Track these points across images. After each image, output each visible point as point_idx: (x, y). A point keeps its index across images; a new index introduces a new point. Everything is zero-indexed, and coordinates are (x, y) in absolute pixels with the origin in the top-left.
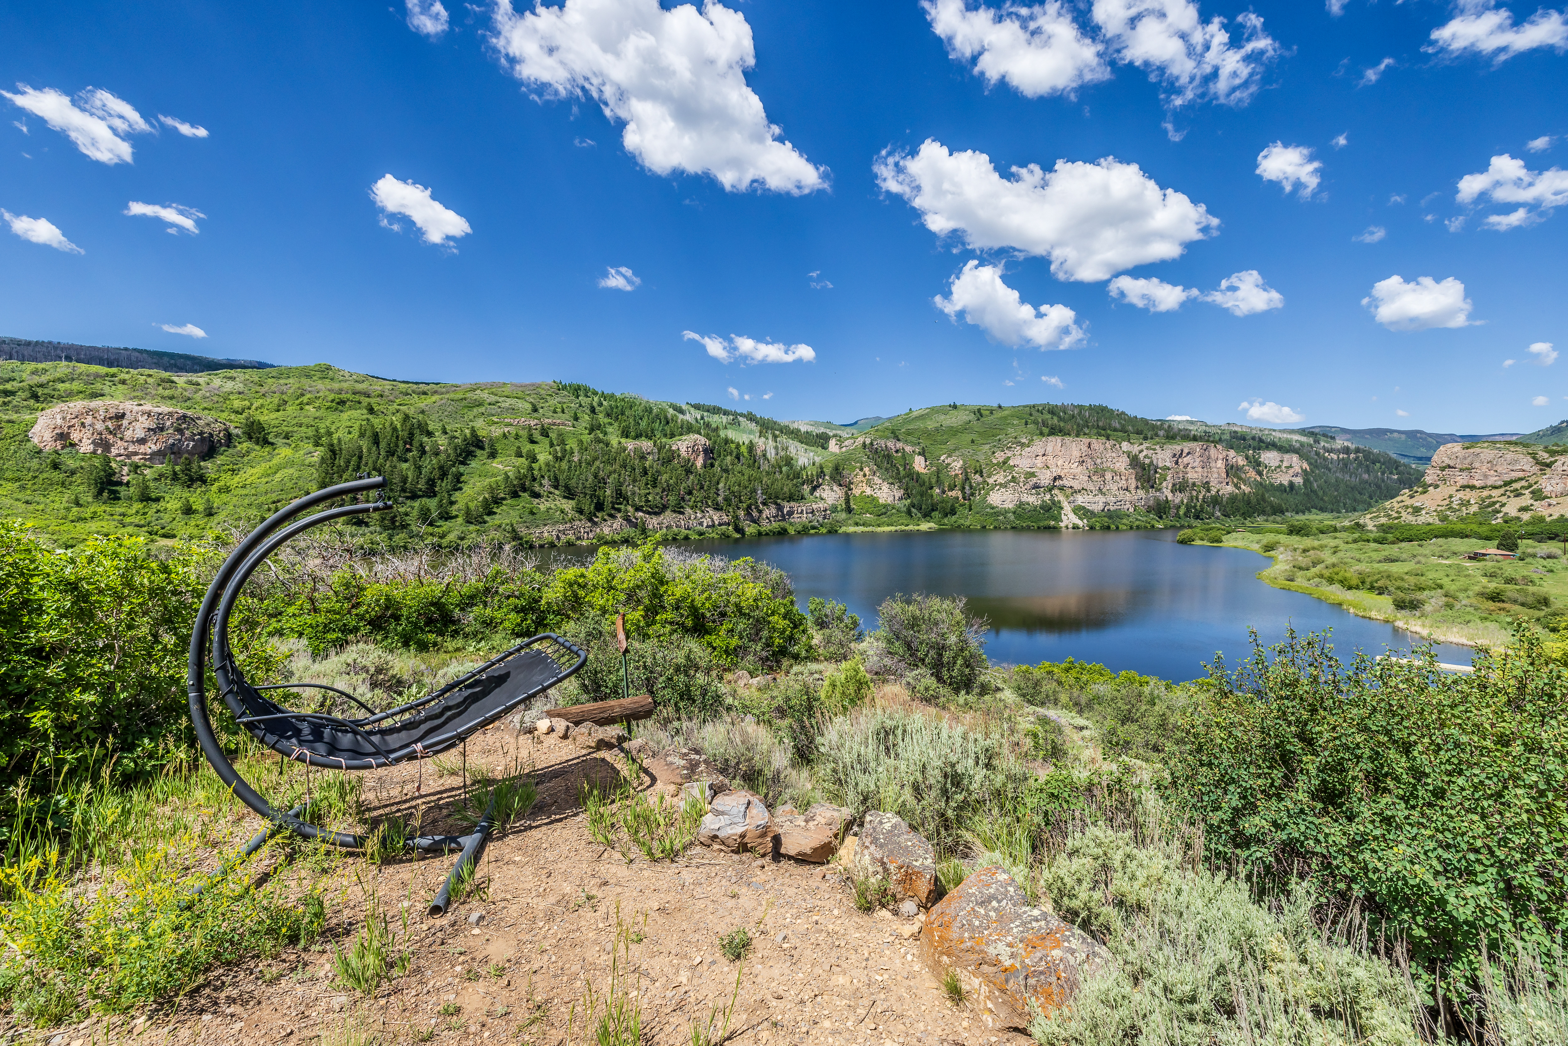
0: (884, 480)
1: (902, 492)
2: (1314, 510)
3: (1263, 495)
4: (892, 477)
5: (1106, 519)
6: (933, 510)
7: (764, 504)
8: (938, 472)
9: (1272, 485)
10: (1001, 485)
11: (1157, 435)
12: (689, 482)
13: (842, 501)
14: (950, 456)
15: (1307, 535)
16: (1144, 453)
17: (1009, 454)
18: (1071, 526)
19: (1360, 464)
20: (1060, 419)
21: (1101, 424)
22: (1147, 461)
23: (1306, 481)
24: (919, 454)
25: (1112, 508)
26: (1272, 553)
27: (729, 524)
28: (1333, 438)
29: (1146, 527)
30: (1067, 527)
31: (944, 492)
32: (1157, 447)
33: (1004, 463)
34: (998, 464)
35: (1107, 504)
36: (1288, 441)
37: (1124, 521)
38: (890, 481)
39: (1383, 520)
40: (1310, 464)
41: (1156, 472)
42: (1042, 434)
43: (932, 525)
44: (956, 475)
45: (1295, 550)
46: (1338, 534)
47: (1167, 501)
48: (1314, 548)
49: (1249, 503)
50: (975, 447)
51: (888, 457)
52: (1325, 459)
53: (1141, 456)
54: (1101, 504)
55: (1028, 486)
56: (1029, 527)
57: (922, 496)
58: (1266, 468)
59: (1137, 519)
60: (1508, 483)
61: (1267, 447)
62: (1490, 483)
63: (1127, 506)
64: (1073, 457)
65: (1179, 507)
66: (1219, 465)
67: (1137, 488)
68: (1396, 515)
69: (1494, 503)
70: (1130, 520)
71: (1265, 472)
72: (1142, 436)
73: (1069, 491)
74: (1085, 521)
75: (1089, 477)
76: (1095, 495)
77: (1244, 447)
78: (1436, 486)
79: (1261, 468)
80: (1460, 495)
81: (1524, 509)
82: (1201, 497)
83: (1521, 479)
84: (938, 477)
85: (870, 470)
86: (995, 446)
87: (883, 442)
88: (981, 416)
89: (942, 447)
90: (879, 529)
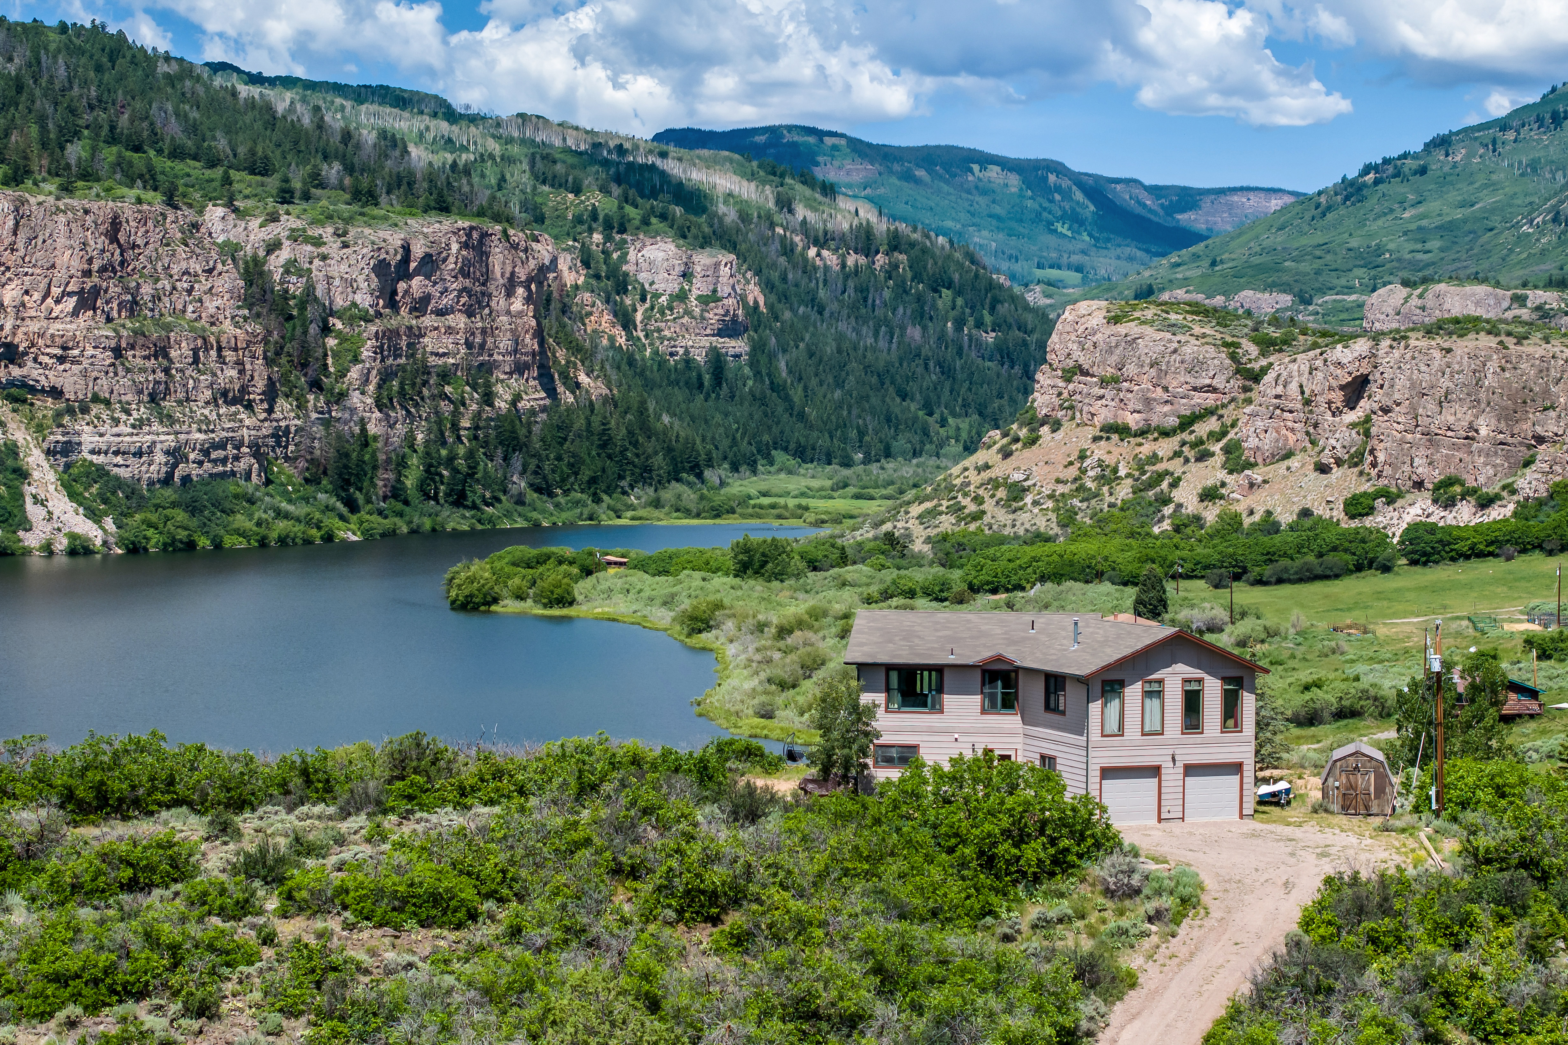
2: (779, 456)
3: (640, 405)
5: (180, 516)
9: (660, 362)
11: (317, 181)
16: (284, 254)
18: (58, 543)
19: (901, 290)
21: (119, 121)
22: (296, 286)
23: (758, 350)
25: (195, 472)
26: (706, 638)
29: (308, 542)
30: (48, 549)
32: (324, 232)
35: (178, 455)
37: (240, 520)
39: (946, 523)
40: (768, 286)
41: (326, 330)
45: (761, 627)
46: (850, 572)
47: (365, 440)
48: (800, 624)
49: (604, 438)
52: (809, 269)
53: (276, 263)
54: (160, 458)
58: (643, 299)
59: (279, 514)
60: (1186, 423)
61: (646, 222)
62: (1155, 421)
63: (242, 465)
64: (60, 275)
65: (402, 464)
66: (517, 305)
67: (271, 395)
68: (972, 508)
69: (1160, 477)
70: (256, 517)
71: (639, 316)
72: (273, 182)
73: (47, 406)
74: (109, 523)
75: (118, 352)
76: (139, 425)
77: (578, 220)
78: (1056, 426)
79: (628, 302)
80: (1099, 452)
81: (1209, 495)
82: (465, 423)
83: (1210, 412)
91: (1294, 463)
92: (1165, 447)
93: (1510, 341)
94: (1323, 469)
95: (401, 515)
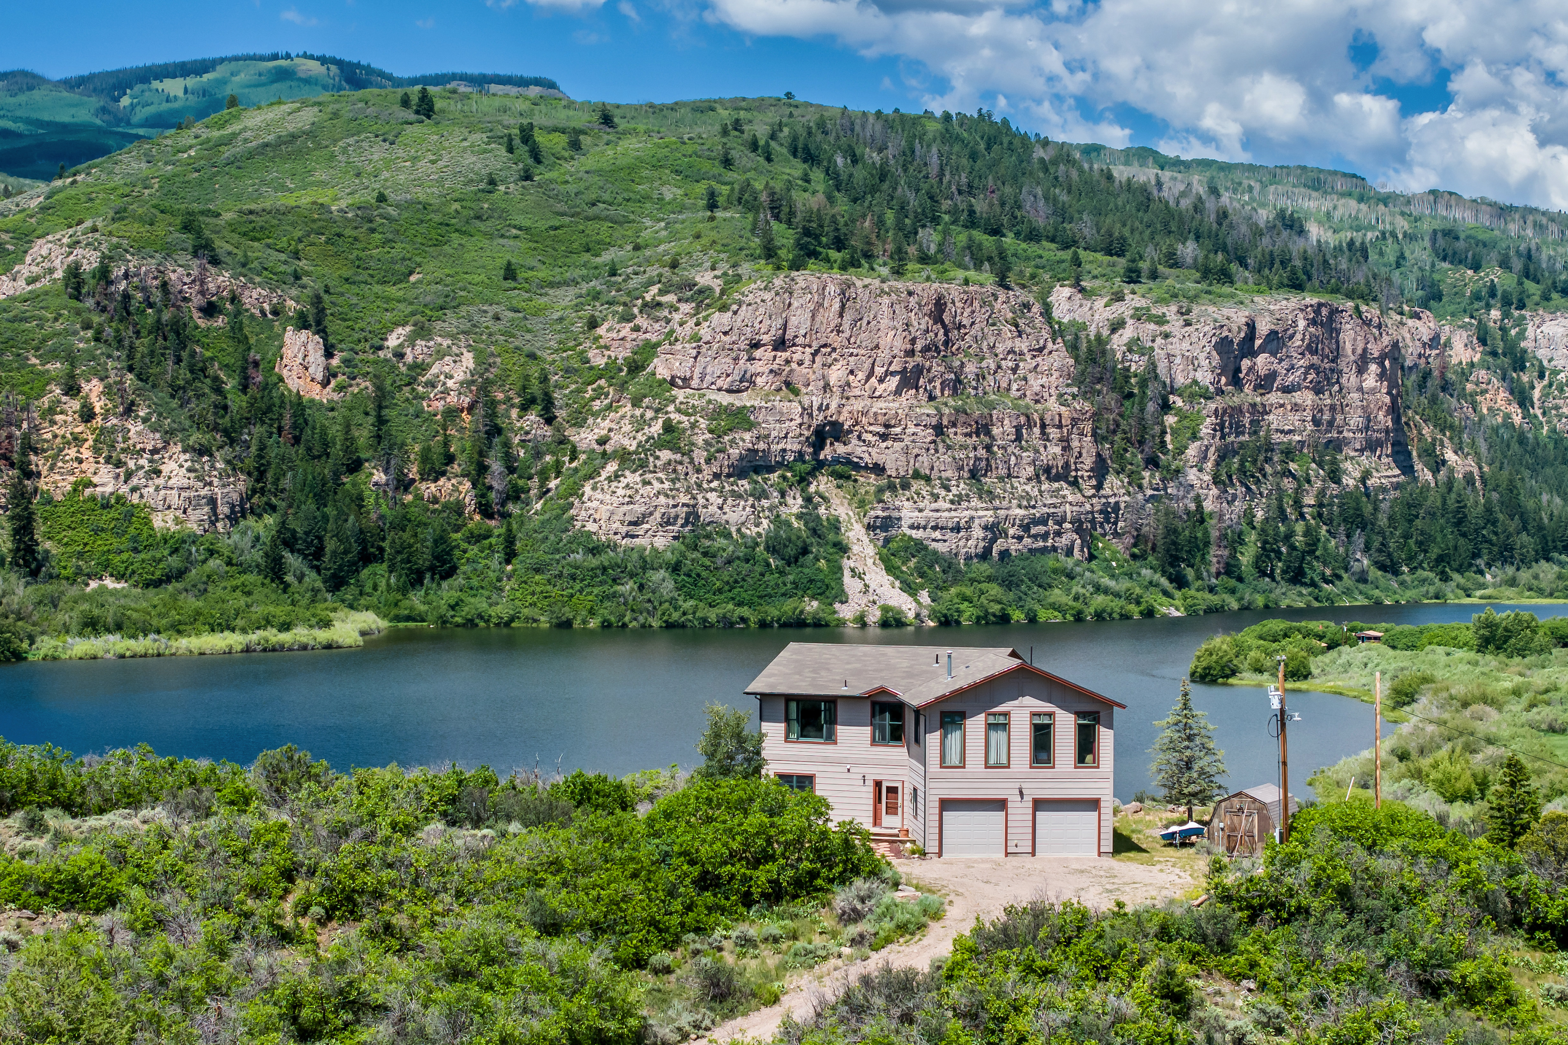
0: (169, 436)
1: (242, 484)
4: (198, 423)
5: (995, 590)
6: (366, 558)
8: (382, 399)
10: (624, 457)
11: (1172, 260)
13: (1, 524)
14: (422, 332)
15: (1522, 652)
16: (1127, 333)
17: (653, 332)
18: (874, 616)
20: (838, 183)
21: (980, 206)
22: (1137, 364)
24: (302, 323)
25: (1014, 547)
29: (1125, 617)
30: (861, 621)
31: (404, 484)
32: (1170, 311)
33: (635, 367)
34: (610, 371)
35: (994, 530)
37: (1057, 595)
38: (196, 438)
41: (1166, 407)
42: (769, 252)
43: (370, 620)
44: (452, 413)
47: (1200, 517)
49: (1460, 520)
50: (518, 297)
51: (178, 333)
53: (1119, 342)
54: (978, 532)
55: (722, 463)
56: (727, 624)
57: (321, 499)
58: (1541, 376)
59: (1098, 589)
61: (1546, 298)
63: (1064, 540)
64: (883, 355)
65: (1239, 539)
66: (1370, 381)
67: (1100, 471)
70: (1074, 591)
71: (1536, 394)
72: (1122, 263)
73: (869, 482)
74: (924, 596)
75: (939, 430)
76: (958, 500)
77: (1476, 297)
79: (1525, 378)
82: (1309, 500)
84: (381, 421)
85: (108, 392)
86: (596, 296)
87: (149, 266)
88: (536, 155)
89: (392, 291)
90: (185, 644)
95: (1233, 591)
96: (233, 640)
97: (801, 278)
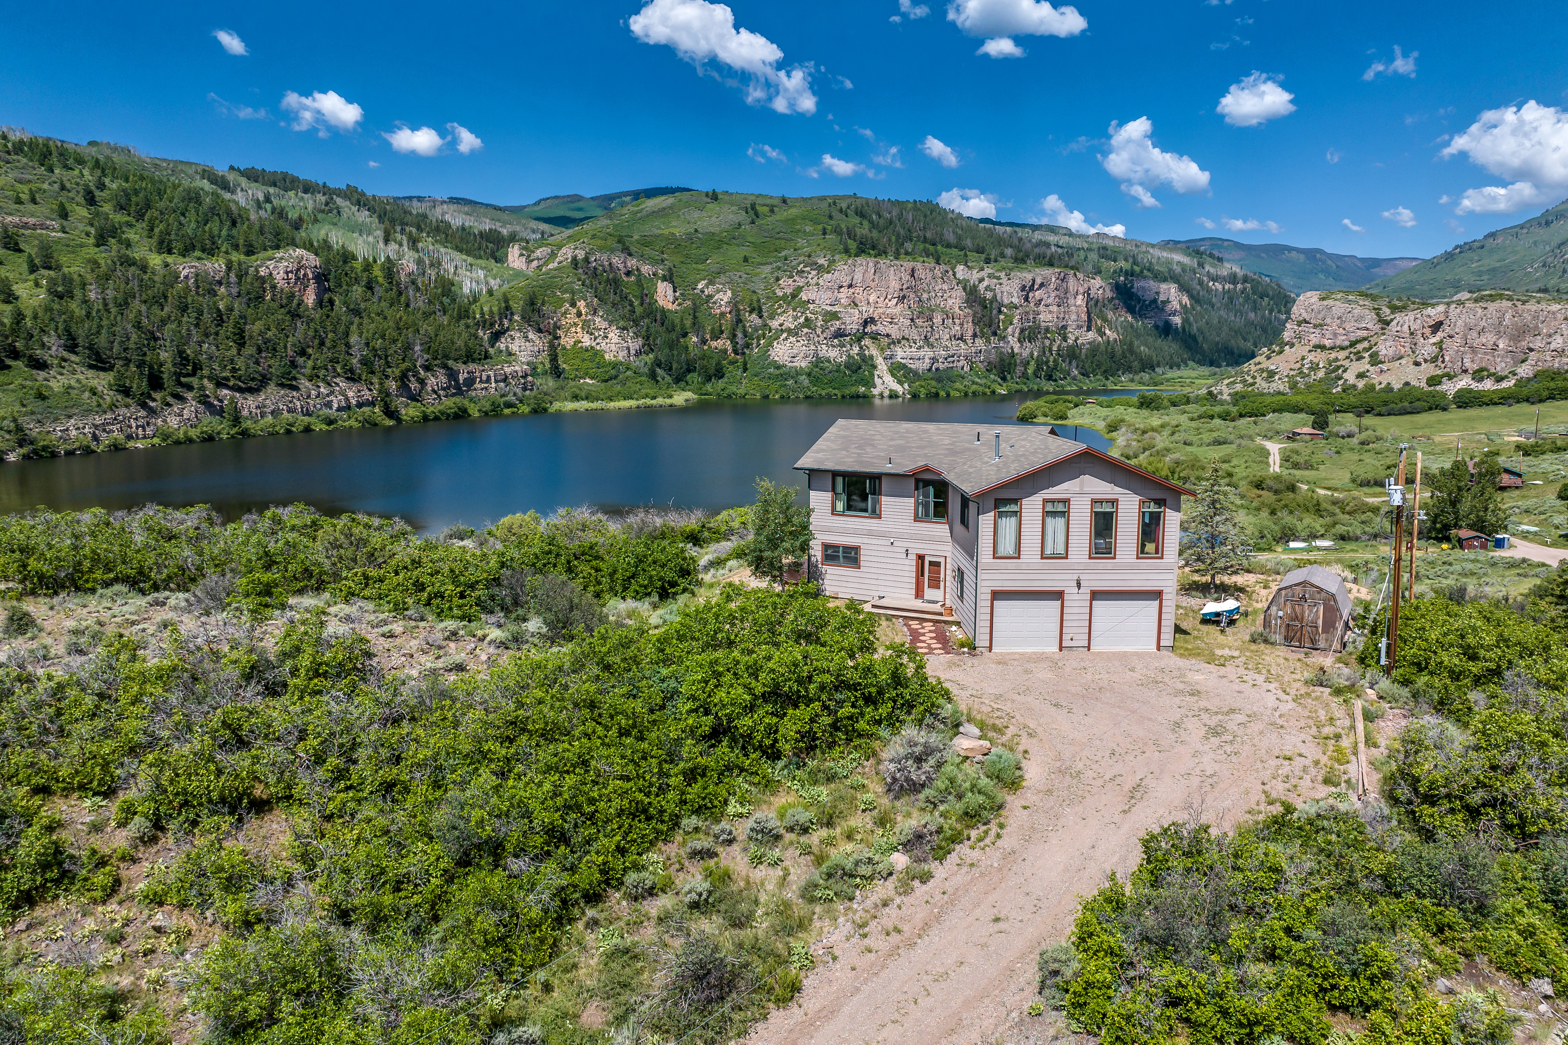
0: (611, 323)
1: (640, 341)
2: (1190, 363)
3: (1131, 344)
4: (623, 318)
5: (934, 383)
6: (689, 371)
7: (427, 368)
8: (695, 309)
9: (1144, 328)
10: (789, 331)
11: (1003, 256)
12: (299, 335)
13: (545, 358)
14: (711, 283)
15: (1157, 409)
16: (986, 283)
17: (801, 282)
18: (887, 393)
19: (1247, 298)
20: (873, 225)
21: (929, 235)
22: (989, 295)
23: (1185, 321)
24: (664, 279)
25: (941, 366)
26: (1114, 435)
27: (372, 404)
28: (1220, 260)
29: (984, 394)
30: (881, 396)
31: (704, 342)
32: (1002, 275)
33: (794, 296)
34: (784, 298)
35: (934, 360)
36: (1169, 262)
37: (958, 385)
38: (622, 323)
39: (1239, 387)
40: (1191, 297)
41: (1000, 312)
42: (847, 251)
43: (690, 395)
44: (723, 314)
45: (1136, 431)
46: (1188, 408)
47: (1013, 355)
48: (1153, 429)
49: (1112, 356)
50: (749, 269)
51: (615, 283)
52: (1209, 290)
53: (982, 287)
54: (927, 361)
55: (828, 334)
56: (829, 396)
57: (671, 348)
58: (1139, 302)
59: (974, 383)
60: (1353, 344)
61: (1141, 273)
62: (1338, 343)
63: (961, 364)
64: (891, 290)
65: (1028, 364)
66: (1079, 302)
67: (975, 337)
68: (1251, 381)
69: (1339, 367)
70: (965, 384)
72: (983, 256)
73: (885, 341)
74: (906, 386)
75: (912, 320)
76: (920, 348)
77: (1115, 272)
78: (1292, 345)
80: (1311, 357)
81: (1361, 376)
82: (1055, 349)
83: (1365, 339)
84: (695, 317)
85: (587, 306)
86: (779, 268)
87: (605, 257)
88: (757, 215)
89: (700, 267)
90: (612, 405)
91: (1403, 361)
92: (1342, 355)
93: (1519, 304)
94: (1417, 364)
95: (1025, 384)
96: (632, 403)
97: (859, 260)
